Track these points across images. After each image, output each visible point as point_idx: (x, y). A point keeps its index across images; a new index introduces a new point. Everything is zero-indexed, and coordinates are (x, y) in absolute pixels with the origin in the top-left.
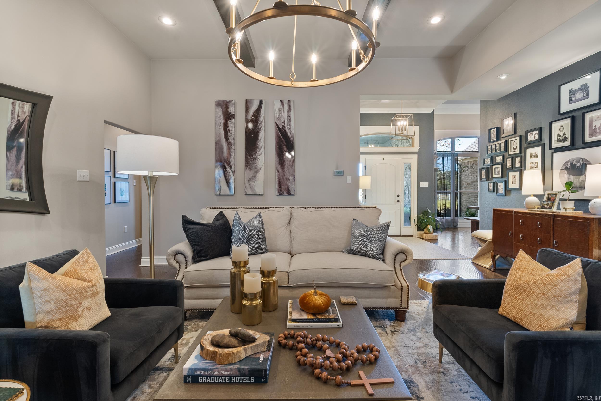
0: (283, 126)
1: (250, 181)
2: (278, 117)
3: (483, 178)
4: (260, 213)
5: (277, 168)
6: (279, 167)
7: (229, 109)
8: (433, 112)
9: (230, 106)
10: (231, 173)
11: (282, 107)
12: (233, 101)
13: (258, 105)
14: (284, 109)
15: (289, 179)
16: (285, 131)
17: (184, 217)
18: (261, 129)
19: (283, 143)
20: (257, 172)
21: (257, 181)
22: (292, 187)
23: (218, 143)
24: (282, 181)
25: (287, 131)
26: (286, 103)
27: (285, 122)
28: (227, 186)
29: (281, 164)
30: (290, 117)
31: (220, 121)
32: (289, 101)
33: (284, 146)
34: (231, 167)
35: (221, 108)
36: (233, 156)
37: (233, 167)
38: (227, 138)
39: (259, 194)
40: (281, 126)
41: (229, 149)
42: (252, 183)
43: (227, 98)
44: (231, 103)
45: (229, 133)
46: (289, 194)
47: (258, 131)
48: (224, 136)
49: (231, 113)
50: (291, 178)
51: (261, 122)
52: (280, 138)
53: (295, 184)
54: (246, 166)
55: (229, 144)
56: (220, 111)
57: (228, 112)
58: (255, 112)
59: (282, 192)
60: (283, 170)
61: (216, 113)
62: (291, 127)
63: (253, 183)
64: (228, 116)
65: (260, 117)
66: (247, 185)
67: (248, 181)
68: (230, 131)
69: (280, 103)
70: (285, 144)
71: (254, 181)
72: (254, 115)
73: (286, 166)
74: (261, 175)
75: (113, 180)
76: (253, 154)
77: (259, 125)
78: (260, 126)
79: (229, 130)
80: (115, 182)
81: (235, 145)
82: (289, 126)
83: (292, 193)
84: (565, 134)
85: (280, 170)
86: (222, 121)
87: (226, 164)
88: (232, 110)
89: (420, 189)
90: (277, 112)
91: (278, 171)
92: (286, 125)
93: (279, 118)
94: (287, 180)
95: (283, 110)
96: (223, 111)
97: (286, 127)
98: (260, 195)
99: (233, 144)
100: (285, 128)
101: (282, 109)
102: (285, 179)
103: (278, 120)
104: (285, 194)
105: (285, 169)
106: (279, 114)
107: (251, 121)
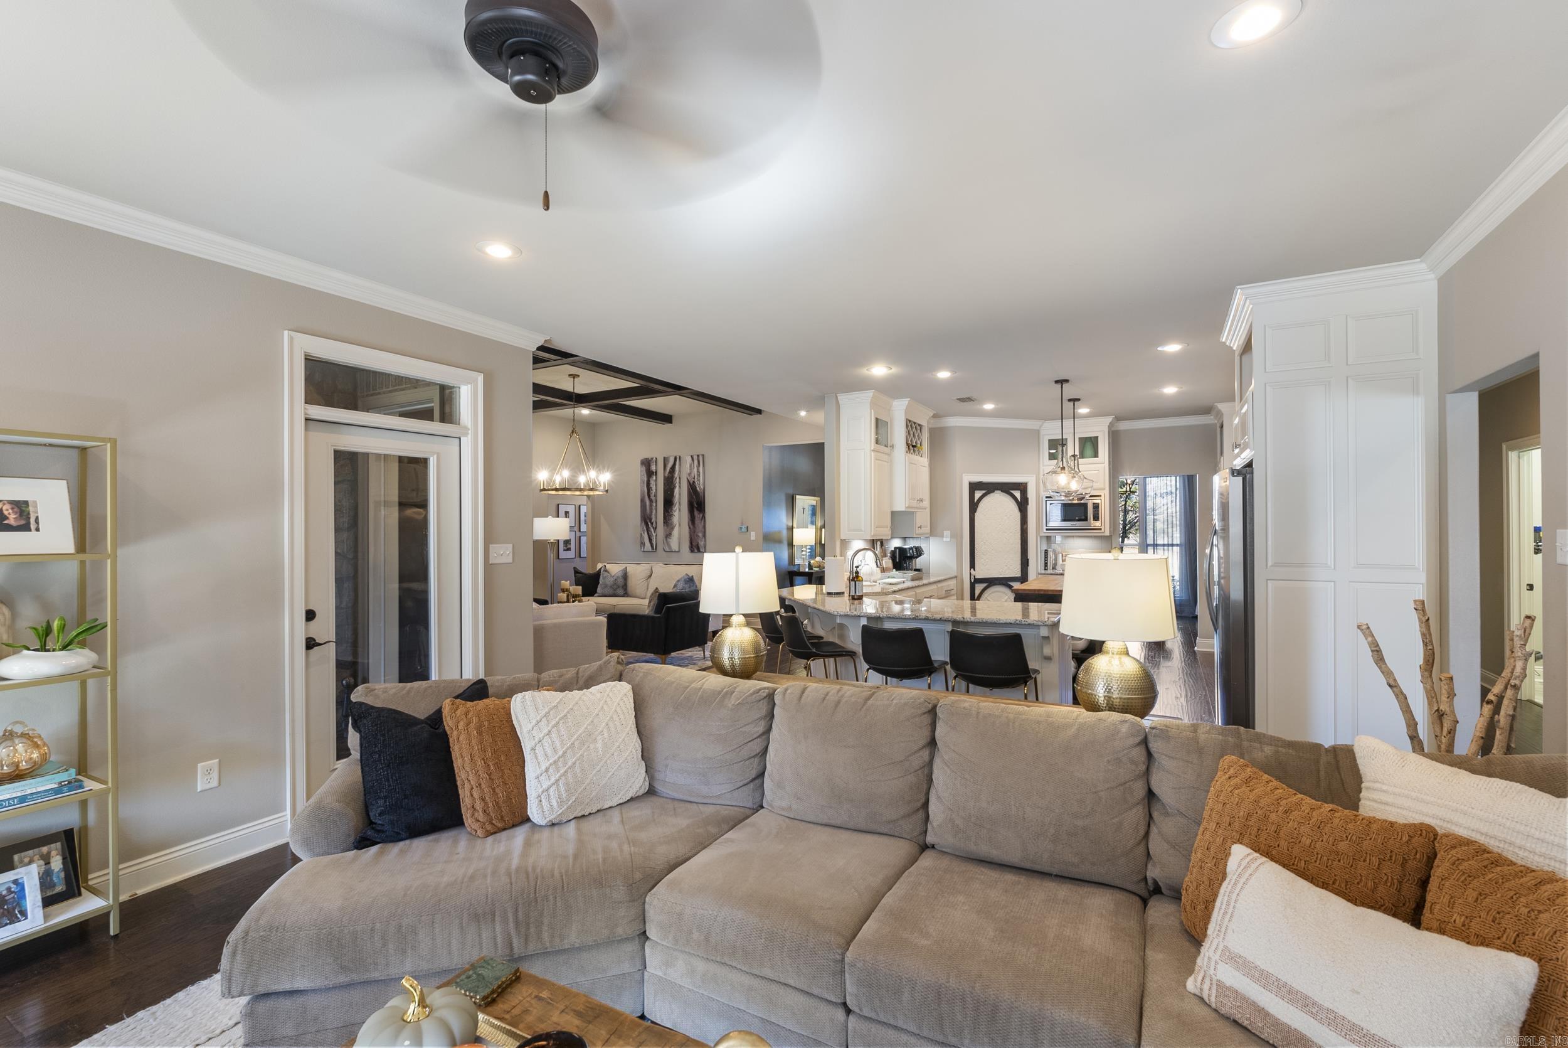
0: (694, 482)
4: (626, 568)
5: (689, 525)
6: (690, 523)
7: (651, 467)
9: (651, 464)
10: (652, 530)
11: (692, 462)
12: (654, 459)
13: (673, 462)
14: (694, 464)
16: (696, 487)
17: (574, 568)
18: (676, 486)
19: (693, 498)
20: (673, 529)
21: (673, 537)
22: (701, 543)
23: (642, 501)
24: (693, 538)
25: (698, 487)
26: (695, 458)
27: (696, 478)
28: (649, 543)
29: (692, 521)
30: (699, 472)
31: (644, 479)
32: (698, 456)
33: (695, 502)
34: (652, 524)
35: (645, 466)
36: (654, 513)
37: (654, 523)
38: (649, 496)
39: (675, 550)
40: (691, 482)
41: (651, 505)
42: (669, 540)
43: (649, 456)
44: (653, 461)
45: (651, 490)
46: (699, 551)
47: (673, 488)
48: (647, 494)
49: (652, 471)
50: (700, 535)
51: (676, 479)
52: (691, 495)
53: (705, 541)
54: (664, 523)
55: (651, 501)
56: (644, 469)
57: (650, 469)
58: (671, 469)
59: (693, 550)
60: (694, 527)
61: (641, 471)
62: (700, 482)
63: (671, 540)
64: (650, 474)
65: (675, 474)
66: (665, 541)
67: (666, 537)
69: (690, 459)
70: (695, 500)
71: (670, 537)
72: (670, 472)
73: (696, 522)
74: (676, 532)
75: (578, 534)
76: (670, 511)
78: (675, 483)
79: (651, 487)
80: (580, 537)
81: (656, 502)
82: (698, 482)
83: (701, 550)
85: (691, 527)
86: (646, 479)
87: (648, 521)
88: (653, 468)
90: (688, 468)
91: (690, 528)
92: (696, 481)
93: (690, 474)
94: (698, 534)
95: (694, 466)
96: (646, 469)
97: (696, 483)
98: (675, 552)
99: (654, 501)
100: (695, 485)
102: (696, 534)
103: (690, 476)
104: (696, 551)
105: (696, 526)
106: (690, 469)
107: (668, 477)
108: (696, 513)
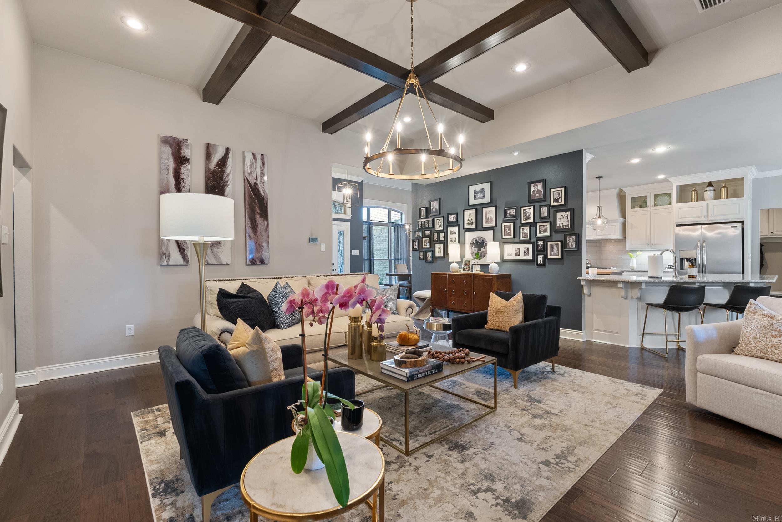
0: (256, 184)
1: (214, 247)
2: (249, 172)
3: (414, 248)
5: (248, 233)
6: (250, 230)
7: (183, 151)
8: (362, 181)
9: (183, 147)
11: (253, 160)
12: (189, 142)
13: (224, 153)
14: (256, 163)
15: (263, 246)
16: (258, 190)
18: (228, 183)
19: (255, 203)
21: (223, 247)
22: (265, 255)
25: (261, 189)
26: (258, 157)
27: (258, 179)
28: (179, 253)
29: (253, 228)
30: (263, 174)
31: (168, 164)
32: (262, 155)
33: (257, 207)
35: (170, 147)
39: (225, 263)
40: (253, 184)
42: (215, 250)
43: (179, 136)
44: (186, 143)
45: (182, 183)
46: (263, 263)
47: (223, 185)
48: (174, 186)
49: (185, 157)
50: (265, 244)
51: (228, 175)
52: (252, 197)
53: (269, 252)
56: (167, 151)
57: (181, 154)
58: (219, 160)
59: (254, 261)
60: (255, 235)
61: (161, 152)
62: (265, 186)
63: (217, 250)
64: (180, 160)
65: (226, 168)
66: (208, 252)
68: (184, 181)
69: (252, 156)
70: (258, 204)
71: (218, 247)
72: (218, 165)
73: (259, 230)
77: (225, 178)
78: (226, 180)
79: (183, 179)
82: (262, 185)
83: (266, 262)
84: (472, 220)
85: (252, 235)
86: (172, 165)
88: (186, 152)
89: (352, 257)
90: (248, 166)
91: (249, 236)
92: (259, 182)
93: (250, 174)
94: (260, 247)
95: (256, 165)
96: (172, 151)
97: (259, 185)
98: (227, 264)
100: (257, 186)
101: (254, 163)
102: (257, 245)
103: (250, 175)
104: (258, 263)
105: (258, 234)
106: (251, 168)
107: (214, 171)
108: (259, 219)
